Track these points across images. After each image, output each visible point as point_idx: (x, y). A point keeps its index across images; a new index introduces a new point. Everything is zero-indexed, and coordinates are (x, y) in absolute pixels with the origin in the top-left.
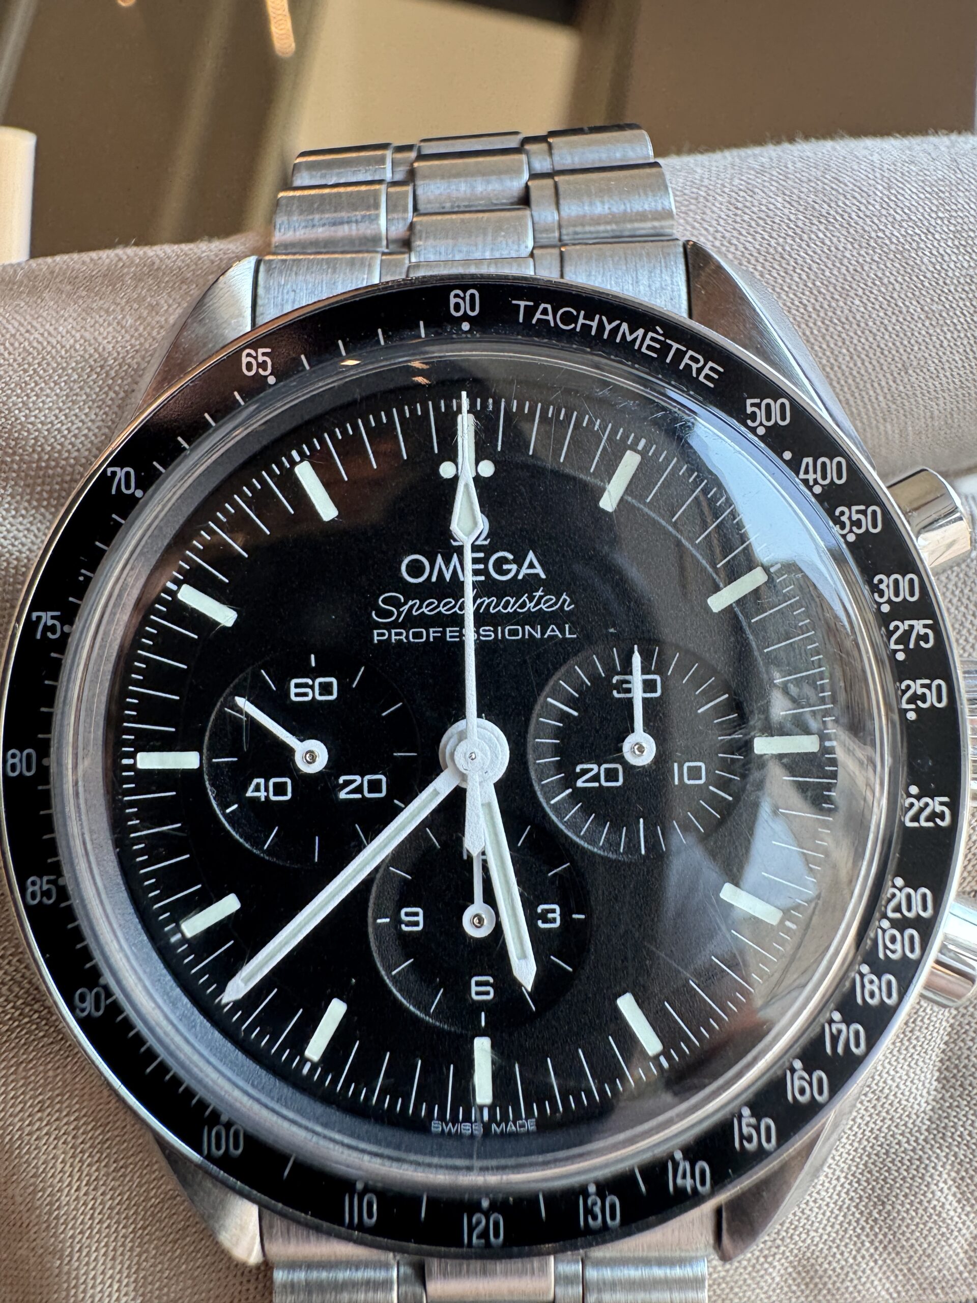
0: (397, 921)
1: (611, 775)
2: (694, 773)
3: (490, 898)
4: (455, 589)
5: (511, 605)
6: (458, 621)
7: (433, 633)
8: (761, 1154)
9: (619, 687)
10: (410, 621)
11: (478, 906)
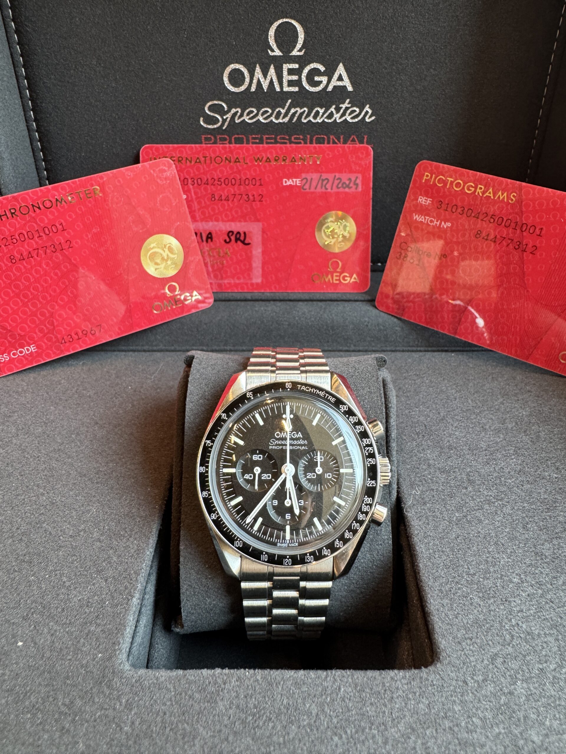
0: (272, 503)
1: (314, 476)
2: (329, 476)
3: (290, 498)
4: (285, 439)
5: (295, 442)
6: (286, 445)
7: (281, 447)
8: (340, 548)
9: (316, 459)
10: (276, 445)
11: (288, 499)
